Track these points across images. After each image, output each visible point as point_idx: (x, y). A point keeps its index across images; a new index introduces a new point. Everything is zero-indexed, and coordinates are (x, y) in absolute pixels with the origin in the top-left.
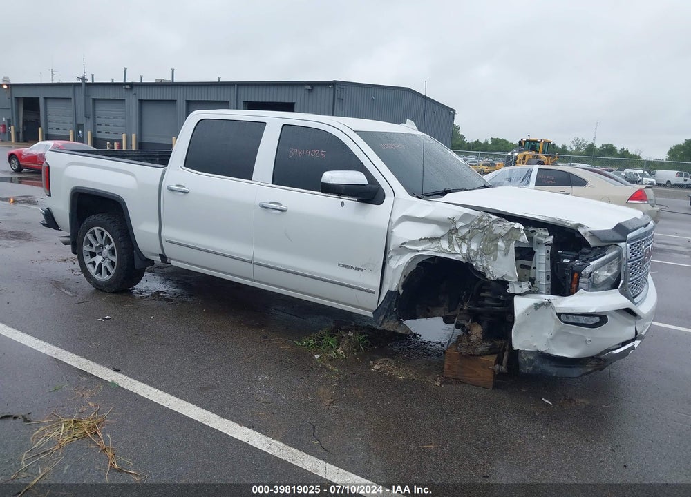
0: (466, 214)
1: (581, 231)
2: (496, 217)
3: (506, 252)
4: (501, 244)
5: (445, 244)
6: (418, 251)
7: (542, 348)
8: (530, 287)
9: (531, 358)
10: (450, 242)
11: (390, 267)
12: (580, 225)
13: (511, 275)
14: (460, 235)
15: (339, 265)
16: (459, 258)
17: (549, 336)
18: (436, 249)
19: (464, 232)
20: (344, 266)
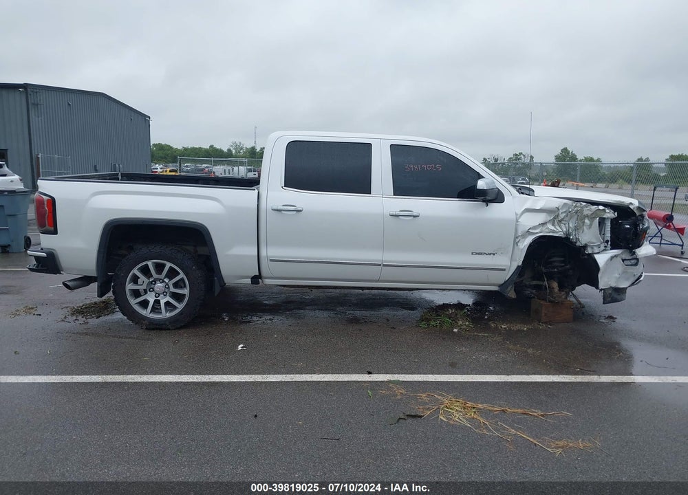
0: (565, 204)
1: (631, 207)
2: (585, 204)
3: (591, 225)
4: (587, 221)
5: (550, 227)
6: (537, 233)
7: (613, 285)
8: (605, 247)
9: (610, 292)
10: (553, 225)
11: (519, 249)
12: (631, 203)
13: (594, 240)
14: (560, 219)
15: (472, 254)
16: (561, 234)
17: (617, 275)
18: (547, 230)
19: (562, 216)
20: (477, 254)
